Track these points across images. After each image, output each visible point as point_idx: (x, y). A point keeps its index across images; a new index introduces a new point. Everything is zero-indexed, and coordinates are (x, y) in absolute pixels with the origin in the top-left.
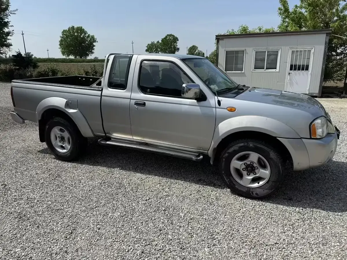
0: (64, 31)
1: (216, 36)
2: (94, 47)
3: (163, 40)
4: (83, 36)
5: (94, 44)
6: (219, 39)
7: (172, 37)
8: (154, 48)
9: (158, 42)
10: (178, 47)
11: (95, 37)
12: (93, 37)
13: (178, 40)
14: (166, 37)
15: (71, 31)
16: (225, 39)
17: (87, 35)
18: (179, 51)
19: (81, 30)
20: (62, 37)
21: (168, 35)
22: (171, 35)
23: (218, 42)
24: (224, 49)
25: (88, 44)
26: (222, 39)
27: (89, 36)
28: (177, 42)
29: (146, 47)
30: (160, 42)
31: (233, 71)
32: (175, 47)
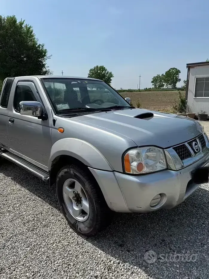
0: (91, 70)
1: (187, 64)
2: (111, 81)
3: (166, 73)
4: (104, 73)
5: (111, 78)
6: (190, 67)
7: (175, 70)
8: (159, 80)
9: (163, 74)
10: (180, 78)
11: (112, 73)
12: (111, 73)
13: (180, 72)
14: (170, 70)
15: (96, 69)
16: (195, 67)
17: (107, 72)
18: (180, 81)
19: (102, 68)
20: (90, 75)
21: (171, 69)
22: (173, 69)
23: (189, 70)
24: (194, 76)
25: (107, 79)
26: (193, 67)
27: (108, 73)
28: (179, 74)
29: (152, 79)
30: (164, 74)
31: (203, 97)
32: (176, 78)
